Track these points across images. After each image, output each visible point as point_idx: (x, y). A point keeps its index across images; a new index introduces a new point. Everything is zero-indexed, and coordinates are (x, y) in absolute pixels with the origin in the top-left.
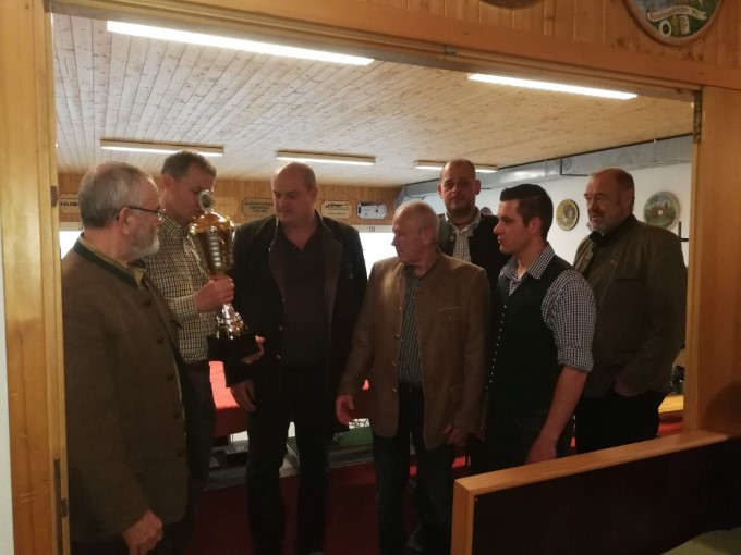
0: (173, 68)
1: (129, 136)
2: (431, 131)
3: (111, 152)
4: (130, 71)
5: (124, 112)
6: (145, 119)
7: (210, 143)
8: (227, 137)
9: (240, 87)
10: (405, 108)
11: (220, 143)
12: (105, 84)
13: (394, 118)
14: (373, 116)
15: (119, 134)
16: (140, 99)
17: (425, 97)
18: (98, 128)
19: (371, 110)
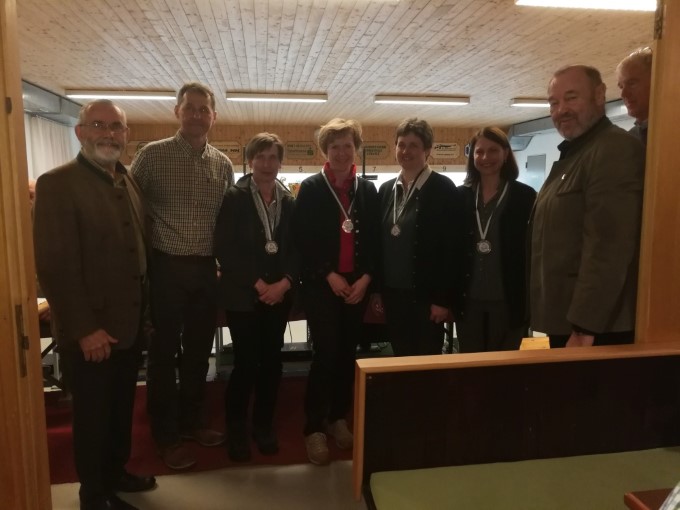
0: (252, 21)
1: (246, 87)
2: (513, 66)
3: (238, 103)
4: (220, 27)
5: (232, 66)
6: (252, 71)
7: (314, 90)
8: (326, 83)
10: (476, 43)
11: (322, 90)
12: (207, 40)
13: (470, 55)
14: (449, 54)
15: (238, 86)
16: (240, 53)
17: (491, 29)
18: (219, 82)
19: (443, 47)
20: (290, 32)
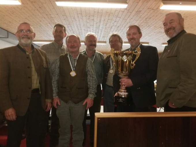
0: (82, 18)
2: (161, 32)
4: (73, 20)
7: (102, 41)
8: (105, 38)
9: (100, 21)
10: (149, 24)
11: (105, 41)
13: (148, 28)
16: (79, 28)
17: (153, 19)
20: (93, 21)
